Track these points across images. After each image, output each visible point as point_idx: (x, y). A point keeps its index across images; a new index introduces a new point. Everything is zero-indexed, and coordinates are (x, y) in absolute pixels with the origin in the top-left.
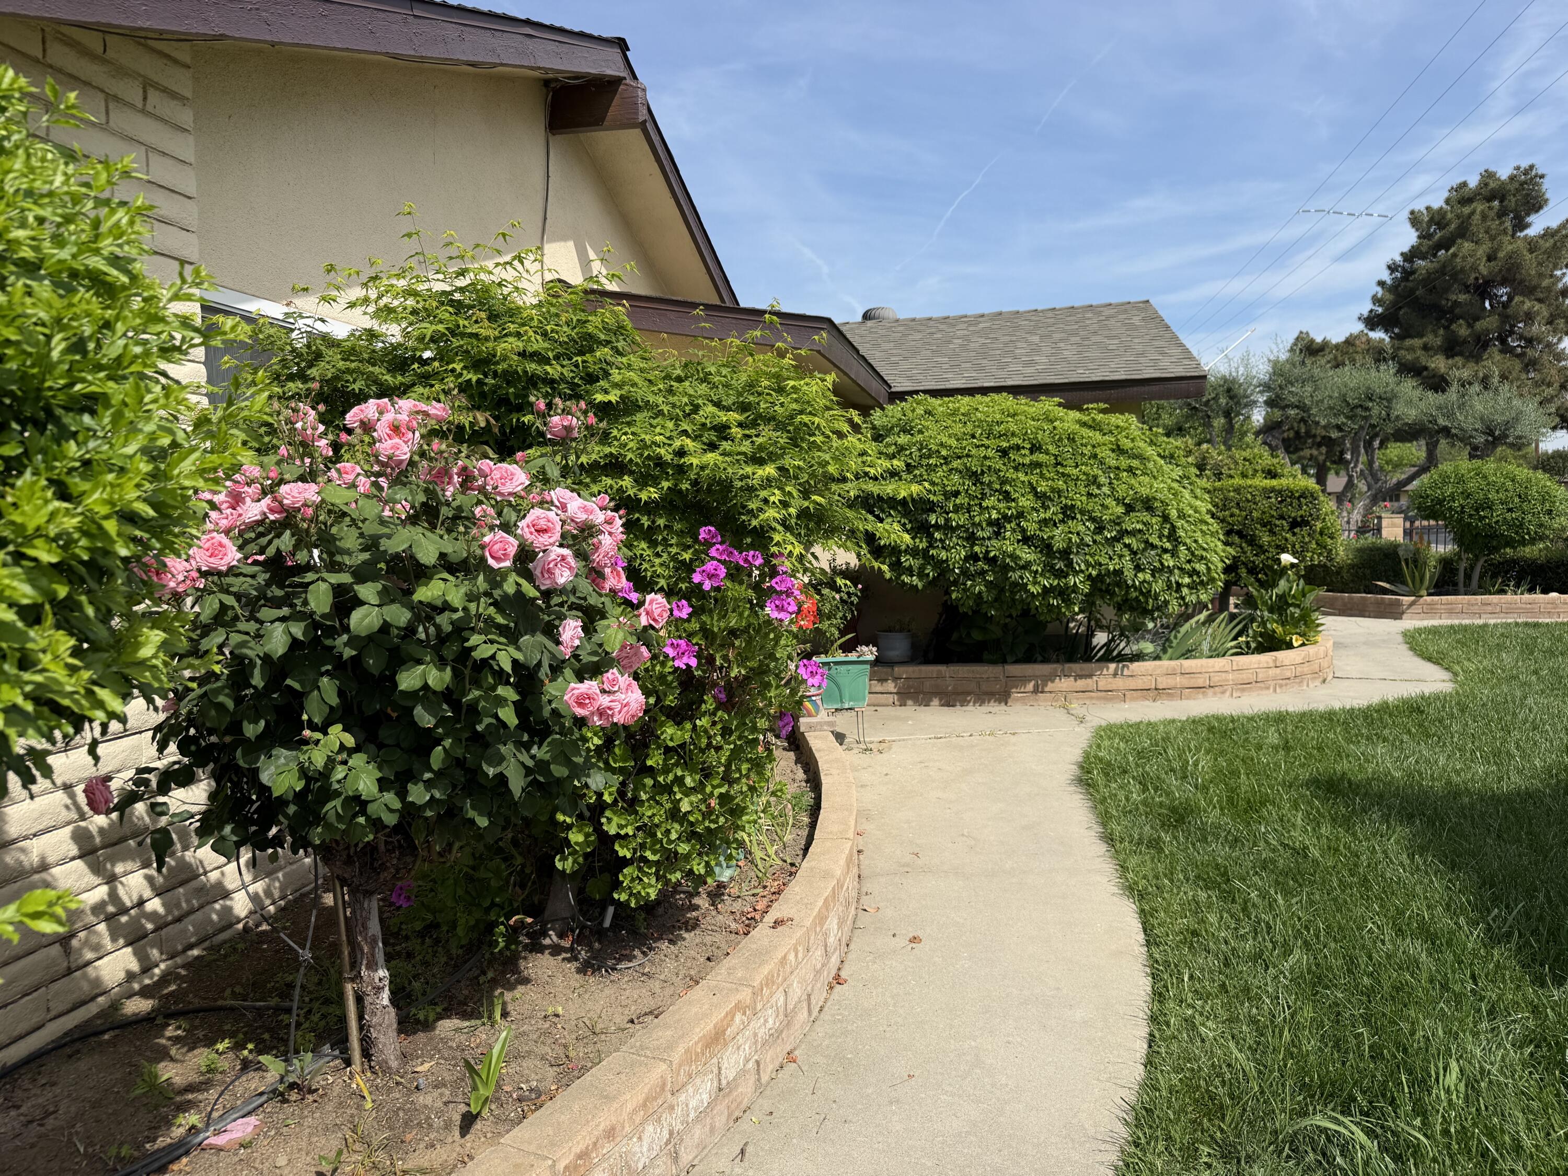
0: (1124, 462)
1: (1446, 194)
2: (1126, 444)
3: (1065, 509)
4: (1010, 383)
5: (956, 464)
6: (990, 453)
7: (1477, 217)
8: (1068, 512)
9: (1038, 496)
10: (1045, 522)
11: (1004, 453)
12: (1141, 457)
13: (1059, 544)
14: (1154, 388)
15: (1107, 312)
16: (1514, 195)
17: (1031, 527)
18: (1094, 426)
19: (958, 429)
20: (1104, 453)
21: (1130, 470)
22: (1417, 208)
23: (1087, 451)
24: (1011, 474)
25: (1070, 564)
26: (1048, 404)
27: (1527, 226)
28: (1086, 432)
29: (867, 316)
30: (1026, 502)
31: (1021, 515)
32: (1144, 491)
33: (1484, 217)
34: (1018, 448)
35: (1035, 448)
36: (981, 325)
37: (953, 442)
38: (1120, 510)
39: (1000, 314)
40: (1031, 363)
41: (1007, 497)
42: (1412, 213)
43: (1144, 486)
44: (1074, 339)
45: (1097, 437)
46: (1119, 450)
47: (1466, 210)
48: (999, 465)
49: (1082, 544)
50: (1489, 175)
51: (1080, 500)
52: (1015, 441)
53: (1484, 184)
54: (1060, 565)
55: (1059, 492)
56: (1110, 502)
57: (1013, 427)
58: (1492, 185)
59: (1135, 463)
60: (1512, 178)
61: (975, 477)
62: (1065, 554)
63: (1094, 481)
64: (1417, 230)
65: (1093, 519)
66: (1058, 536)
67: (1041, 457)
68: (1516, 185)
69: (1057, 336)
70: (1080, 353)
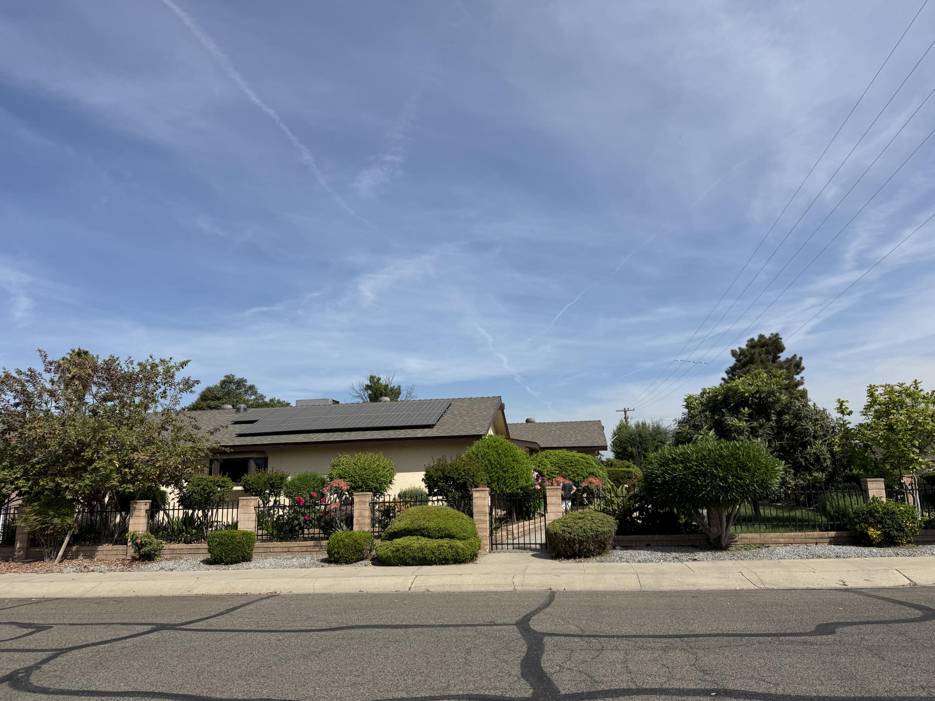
0: (588, 465)
1: (746, 343)
2: (589, 461)
3: (577, 474)
4: (566, 446)
5: (557, 465)
6: (563, 463)
7: (757, 354)
8: (578, 475)
9: (573, 472)
10: (574, 477)
11: (566, 463)
12: (592, 465)
13: (576, 481)
14: (597, 448)
15: (590, 424)
16: (771, 346)
17: (571, 478)
18: (582, 458)
19: (557, 458)
20: (584, 463)
21: (589, 467)
22: (734, 349)
23: (581, 463)
24: (567, 467)
25: (579, 485)
26: (574, 453)
27: (779, 357)
28: (580, 459)
29: (528, 421)
30: (570, 473)
31: (569, 475)
32: (592, 471)
33: (760, 355)
34: (568, 462)
35: (571, 462)
36: (559, 426)
37: (556, 461)
38: (587, 475)
39: (563, 422)
40: (571, 440)
41: (567, 472)
42: (732, 351)
43: (591, 470)
44: (581, 433)
45: (583, 460)
46: (587, 463)
47: (753, 351)
48: (565, 466)
49: (581, 481)
50: (761, 337)
51: (580, 472)
52: (568, 461)
53: (759, 341)
54: (577, 485)
55: (576, 471)
56: (585, 473)
57: (567, 458)
58: (763, 341)
59: (590, 465)
60: (770, 338)
61: (561, 468)
62: (578, 483)
63: (582, 469)
64: (735, 358)
65: (583, 476)
66: (576, 479)
67: (573, 464)
68: (771, 342)
69: (577, 432)
70: (582, 438)
